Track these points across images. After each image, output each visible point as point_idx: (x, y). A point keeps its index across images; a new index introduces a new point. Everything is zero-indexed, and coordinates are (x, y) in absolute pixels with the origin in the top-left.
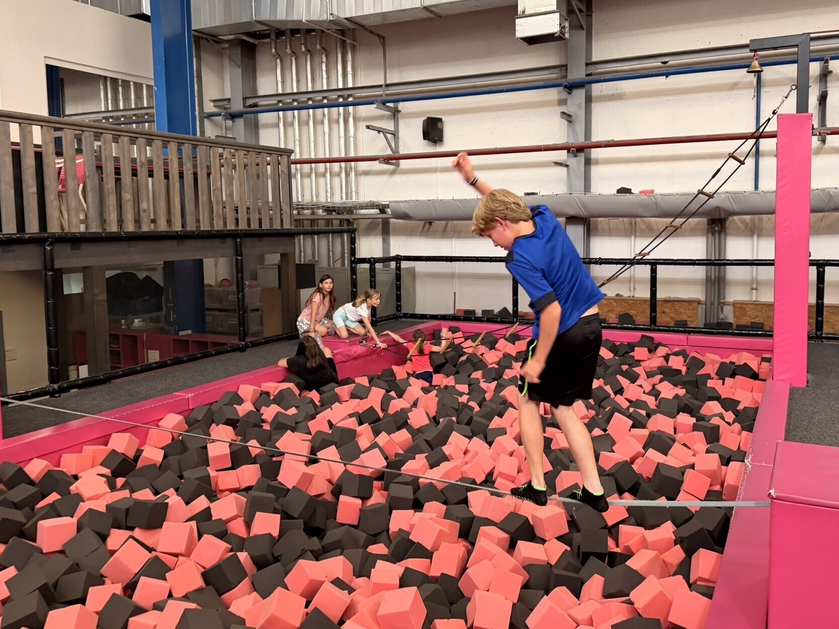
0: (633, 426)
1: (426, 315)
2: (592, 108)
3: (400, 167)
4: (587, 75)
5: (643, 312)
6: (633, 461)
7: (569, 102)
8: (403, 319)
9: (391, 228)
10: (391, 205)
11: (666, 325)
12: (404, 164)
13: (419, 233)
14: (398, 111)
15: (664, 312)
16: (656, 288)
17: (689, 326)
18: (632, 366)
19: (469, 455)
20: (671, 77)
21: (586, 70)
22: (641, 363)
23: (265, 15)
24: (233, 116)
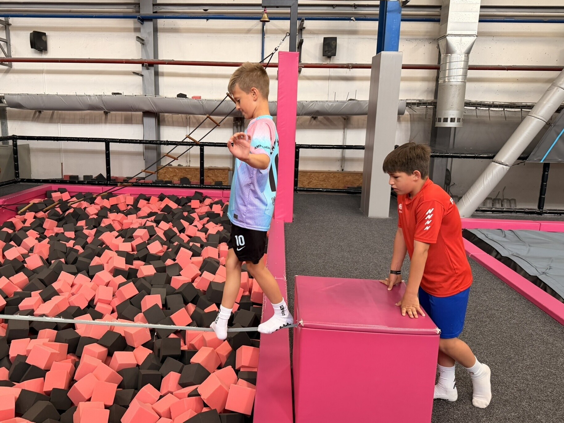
0: (193, 256)
1: (40, 180)
2: (158, 36)
3: (12, 68)
4: (154, 13)
5: (196, 176)
6: (193, 280)
7: (141, 30)
8: (21, 183)
9: (7, 114)
10: (6, 97)
11: (210, 184)
12: (15, 65)
13: (31, 119)
14: (9, 25)
15: (208, 176)
16: (203, 161)
17: (223, 185)
18: (190, 212)
19: (75, 288)
20: (210, 21)
21: (153, 9)
22: (196, 210)
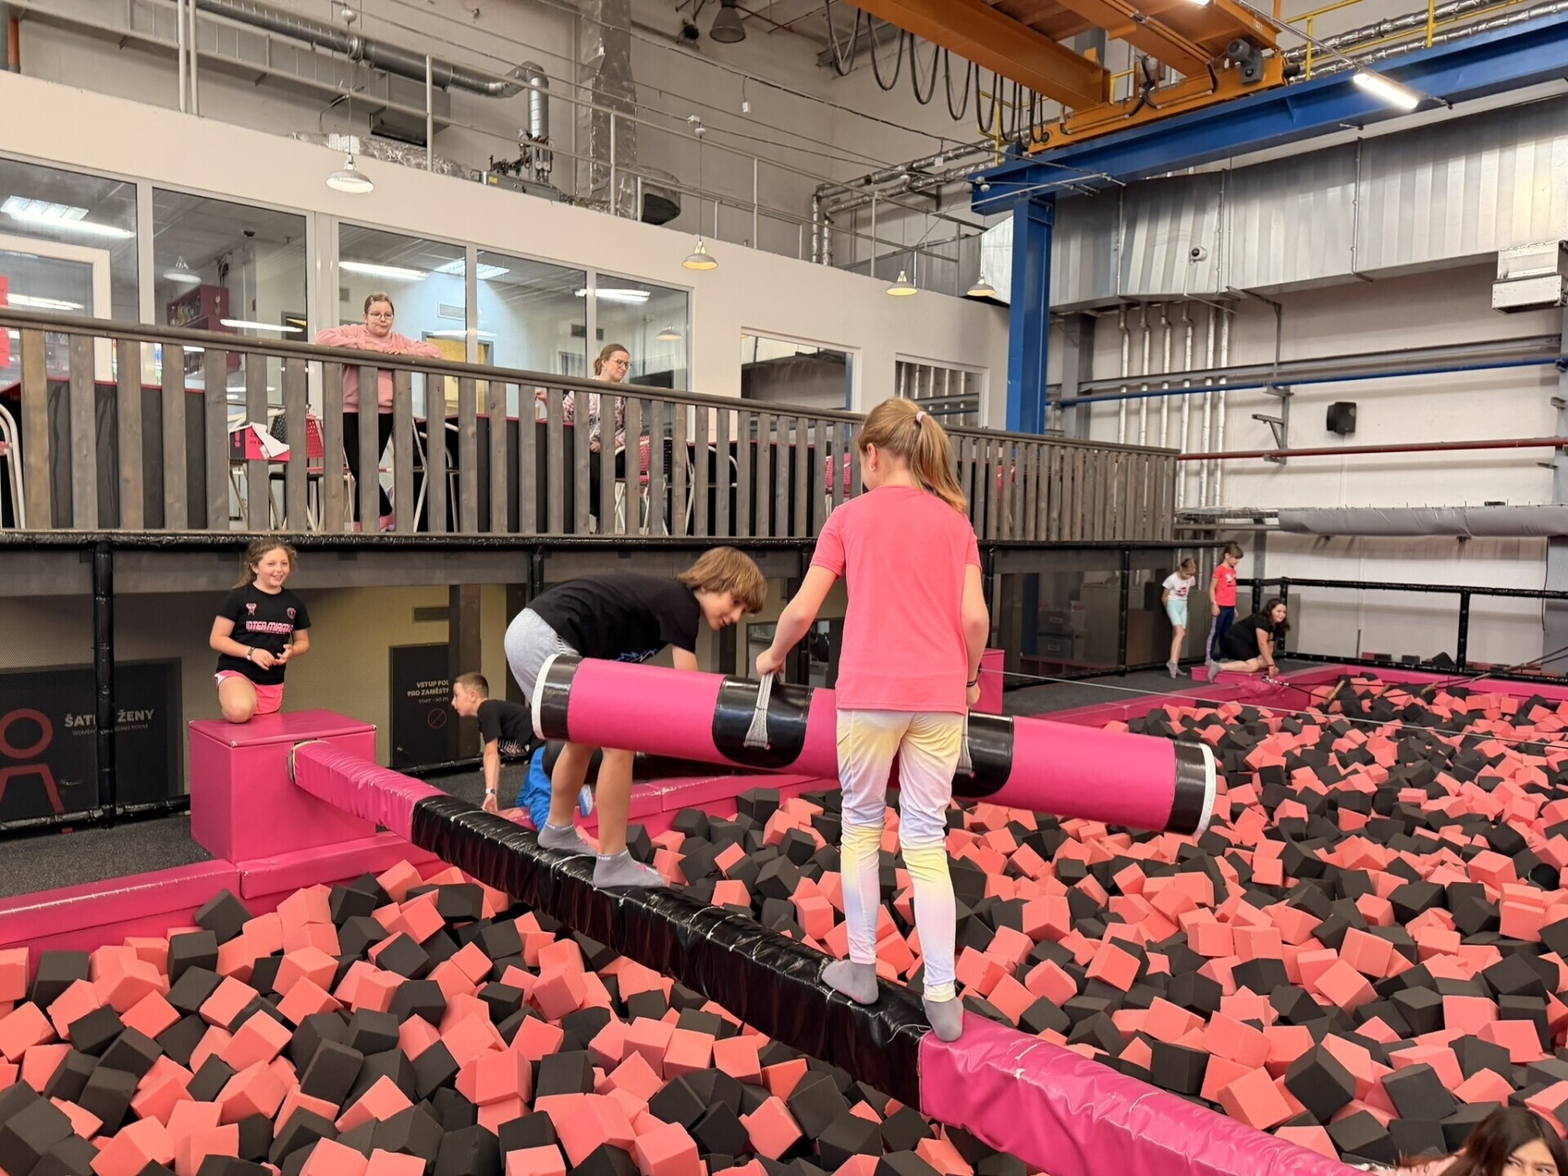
3: (1287, 465)
7: (1561, 382)
9: (1268, 542)
10: (1277, 513)
12: (1292, 461)
13: (1310, 550)
14: (1290, 394)
23: (1134, 289)
24: (1064, 405)
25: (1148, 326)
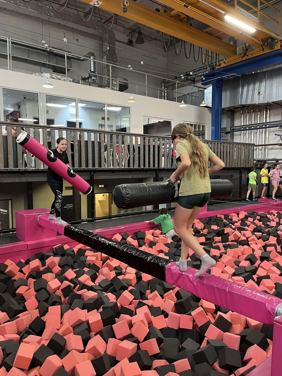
23: (244, 103)
24: (227, 133)
25: (248, 112)
